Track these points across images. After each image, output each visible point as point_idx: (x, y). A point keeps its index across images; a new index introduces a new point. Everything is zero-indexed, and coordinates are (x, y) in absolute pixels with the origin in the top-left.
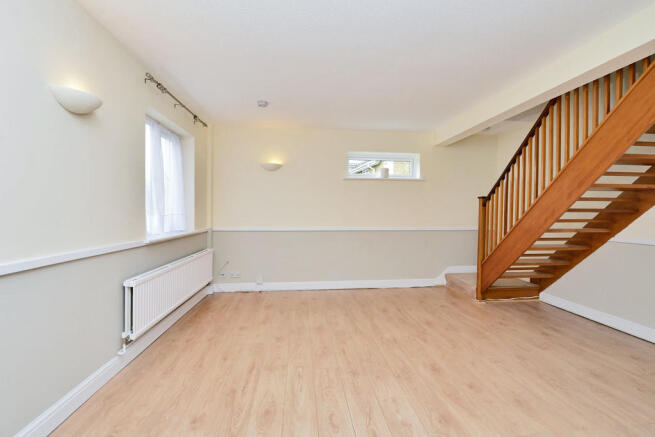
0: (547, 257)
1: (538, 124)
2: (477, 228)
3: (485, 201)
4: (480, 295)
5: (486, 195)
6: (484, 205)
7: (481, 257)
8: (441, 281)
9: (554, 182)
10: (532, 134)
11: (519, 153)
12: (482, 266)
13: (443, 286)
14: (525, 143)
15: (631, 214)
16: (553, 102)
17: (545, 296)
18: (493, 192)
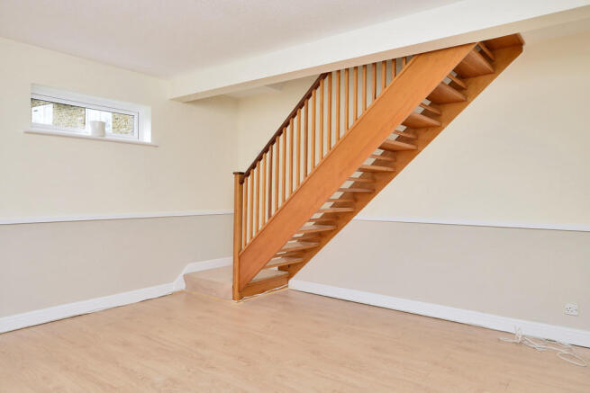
0: (295, 241)
1: (308, 96)
2: (232, 211)
3: (242, 177)
4: (237, 294)
5: (244, 170)
6: (242, 182)
7: (237, 246)
8: (178, 284)
9: (325, 161)
10: (301, 105)
11: (286, 124)
12: (239, 258)
13: (181, 292)
14: (294, 114)
15: (370, 193)
16: (324, 76)
17: (295, 283)
18: (253, 166)
